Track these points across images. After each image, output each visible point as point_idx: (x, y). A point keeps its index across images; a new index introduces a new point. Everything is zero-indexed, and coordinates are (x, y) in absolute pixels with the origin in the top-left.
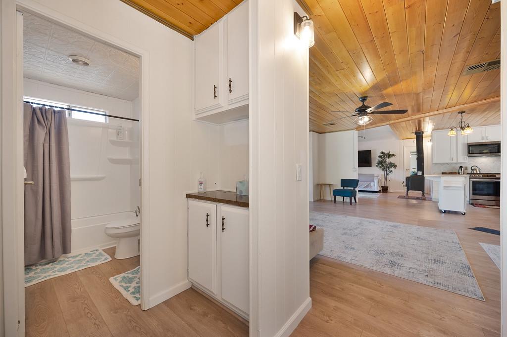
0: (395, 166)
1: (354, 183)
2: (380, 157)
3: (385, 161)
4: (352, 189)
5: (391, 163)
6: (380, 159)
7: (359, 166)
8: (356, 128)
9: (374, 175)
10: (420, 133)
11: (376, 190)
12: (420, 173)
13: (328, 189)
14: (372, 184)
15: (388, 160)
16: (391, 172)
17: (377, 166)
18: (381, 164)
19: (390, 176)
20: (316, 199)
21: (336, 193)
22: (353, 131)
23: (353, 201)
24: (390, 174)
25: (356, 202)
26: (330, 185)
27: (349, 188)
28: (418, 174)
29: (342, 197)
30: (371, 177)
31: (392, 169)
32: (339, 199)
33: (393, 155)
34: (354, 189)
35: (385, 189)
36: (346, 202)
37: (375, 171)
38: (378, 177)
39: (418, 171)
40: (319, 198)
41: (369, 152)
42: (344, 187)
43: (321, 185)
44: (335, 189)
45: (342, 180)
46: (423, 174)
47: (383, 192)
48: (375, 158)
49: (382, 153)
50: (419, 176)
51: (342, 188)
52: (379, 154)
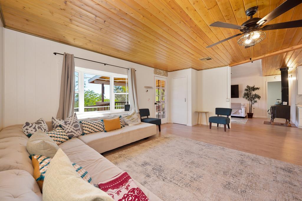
0: (259, 97)
1: (227, 111)
2: (246, 90)
3: (250, 93)
4: (226, 116)
5: (255, 95)
6: (246, 92)
7: (231, 97)
8: (229, 65)
9: (241, 104)
10: (285, 69)
11: (243, 116)
12: (285, 103)
13: (204, 115)
14: (240, 111)
15: (254, 93)
16: (256, 102)
17: (244, 97)
18: (247, 95)
19: (255, 105)
20: (194, 124)
21: (212, 120)
22: (226, 67)
23: (227, 127)
24: (255, 104)
25: (229, 128)
26: (206, 113)
27: (223, 116)
28: (284, 104)
29: (217, 124)
30: (239, 106)
31: (257, 99)
32: (214, 125)
33: (258, 89)
34: (228, 117)
35: (250, 115)
36: (220, 128)
37: (242, 101)
38: (244, 105)
39: (283, 101)
40: (197, 123)
41: (237, 86)
42: (218, 115)
43: (199, 113)
44: (210, 116)
45: (216, 109)
46: (288, 104)
47: (249, 117)
48: (242, 91)
49: (248, 87)
50: (285, 105)
51: (217, 115)
52: (245, 87)
